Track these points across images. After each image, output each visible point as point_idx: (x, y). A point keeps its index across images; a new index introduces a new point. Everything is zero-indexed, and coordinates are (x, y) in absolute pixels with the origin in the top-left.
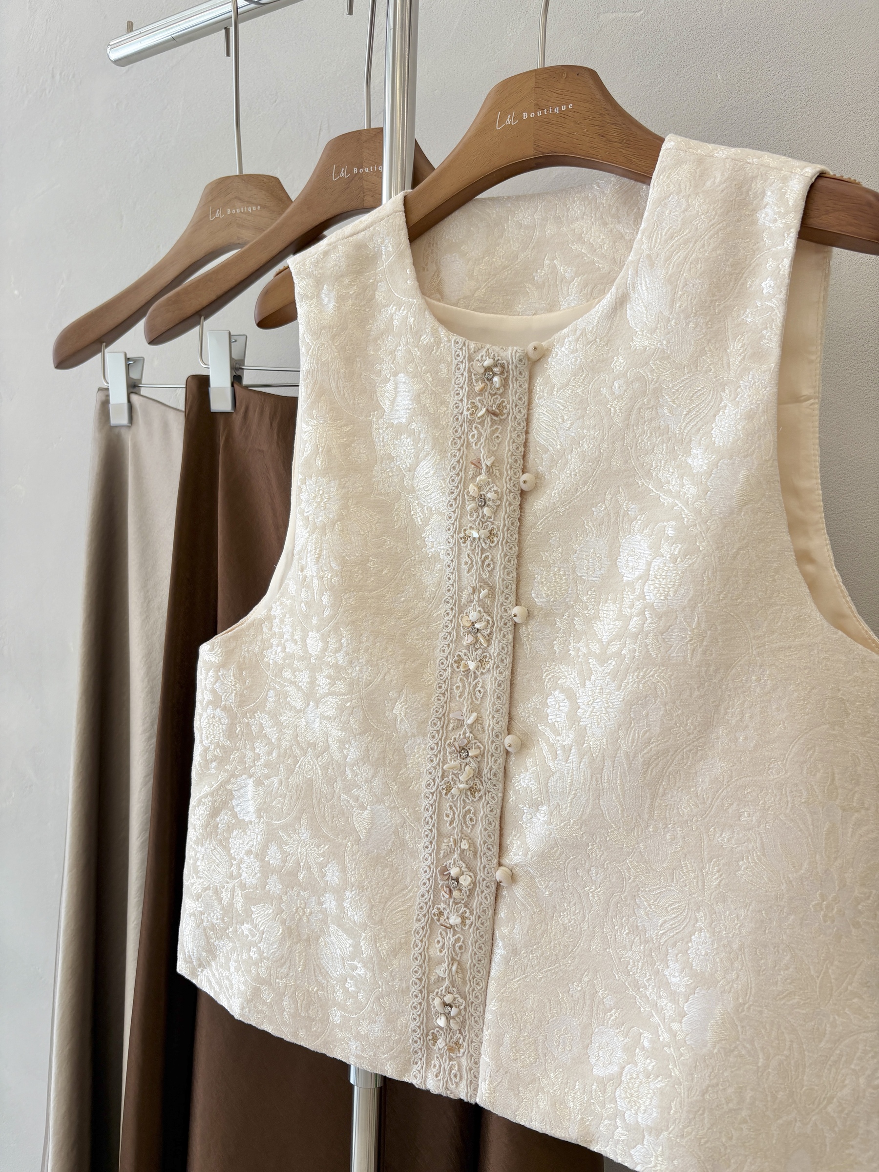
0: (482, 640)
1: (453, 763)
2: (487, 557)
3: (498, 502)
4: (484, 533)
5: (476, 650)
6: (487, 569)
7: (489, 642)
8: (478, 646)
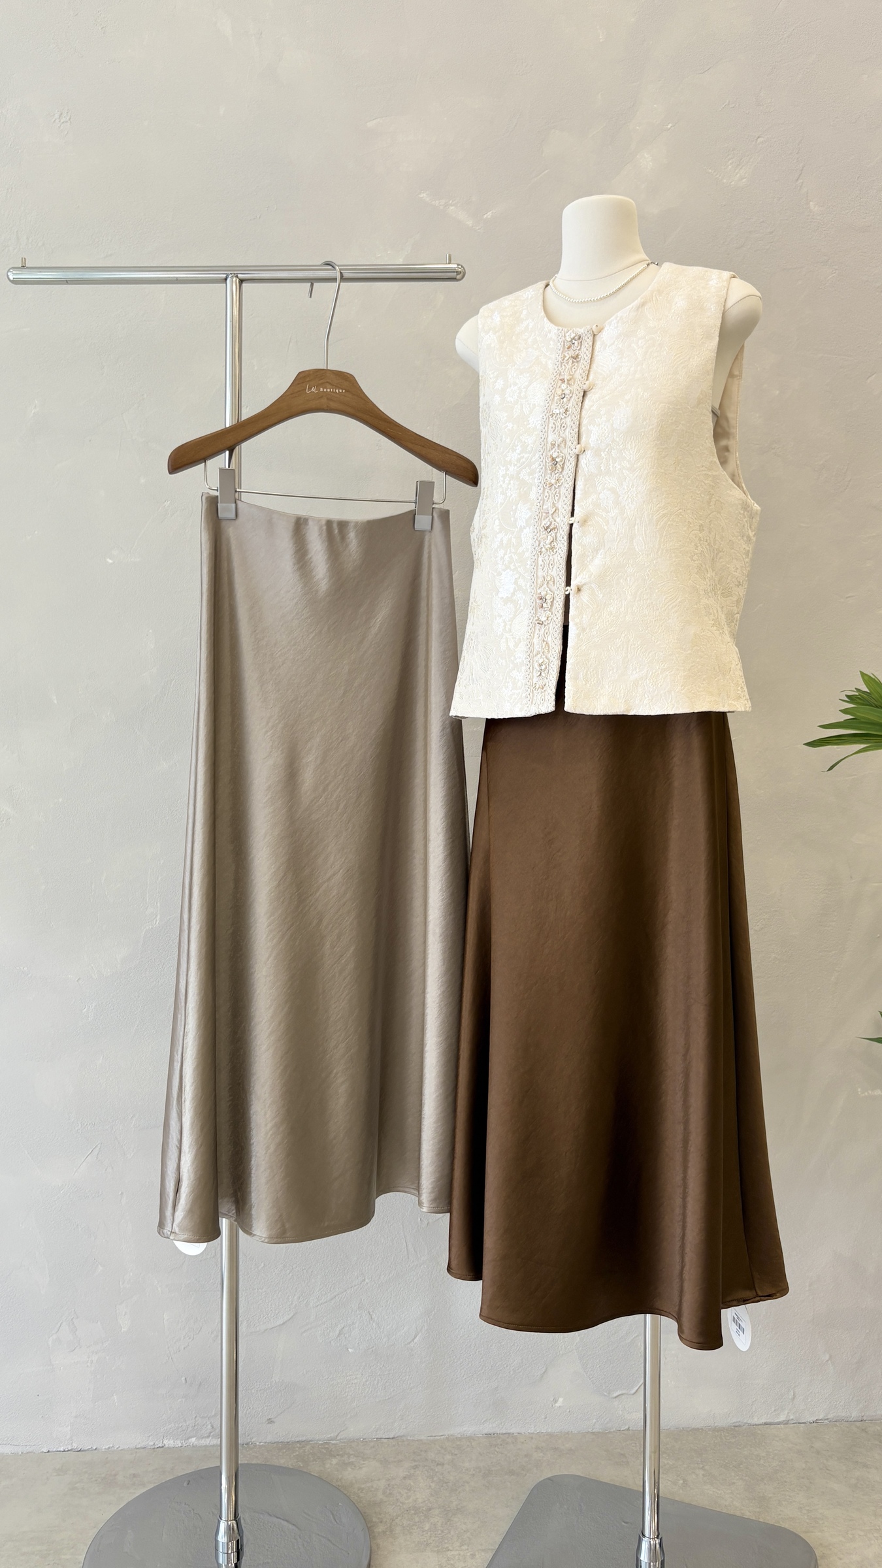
0: (559, 467)
1: (543, 534)
2: (563, 423)
3: (571, 395)
4: (562, 410)
5: (556, 474)
6: (563, 429)
7: (563, 468)
8: (557, 471)
